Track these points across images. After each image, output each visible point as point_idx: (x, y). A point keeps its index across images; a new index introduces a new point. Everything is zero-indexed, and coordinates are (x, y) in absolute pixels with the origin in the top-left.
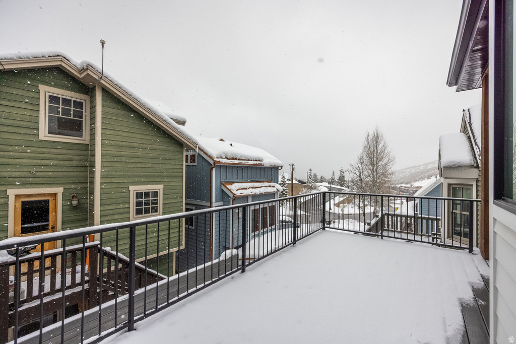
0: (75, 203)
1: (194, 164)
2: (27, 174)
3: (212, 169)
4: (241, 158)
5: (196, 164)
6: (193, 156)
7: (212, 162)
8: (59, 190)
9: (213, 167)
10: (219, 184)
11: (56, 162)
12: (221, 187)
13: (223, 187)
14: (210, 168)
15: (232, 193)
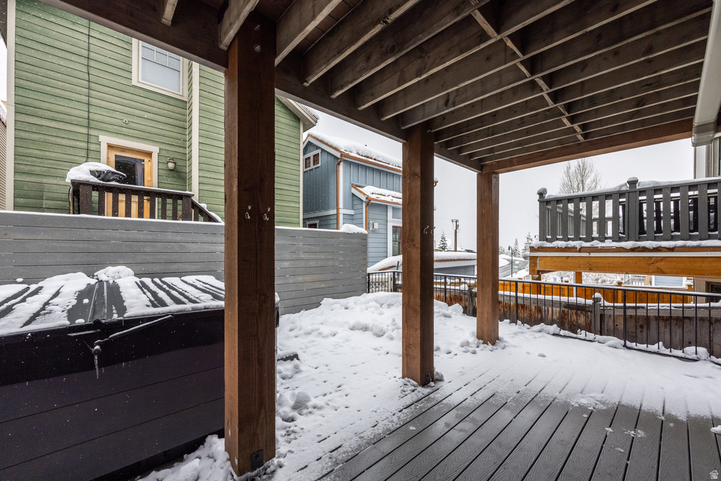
0: (171, 165)
1: (318, 165)
2: (120, 122)
3: (339, 164)
4: (377, 159)
5: (319, 165)
6: (316, 156)
7: (338, 155)
8: (155, 149)
9: (340, 162)
10: (348, 185)
11: (150, 116)
12: (350, 190)
13: (354, 191)
14: (336, 163)
15: (364, 194)
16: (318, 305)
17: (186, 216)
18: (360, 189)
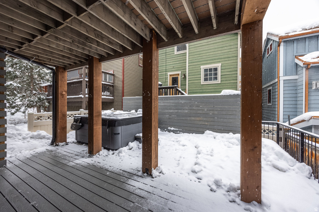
2: (172, 67)
3: (279, 46)
5: (272, 50)
6: (271, 46)
8: (180, 72)
10: (290, 58)
12: (294, 60)
15: (303, 61)
16: (203, 133)
17: (176, 94)
18: (300, 58)
